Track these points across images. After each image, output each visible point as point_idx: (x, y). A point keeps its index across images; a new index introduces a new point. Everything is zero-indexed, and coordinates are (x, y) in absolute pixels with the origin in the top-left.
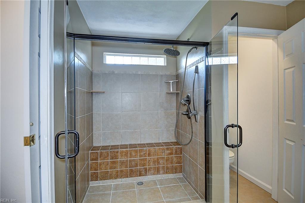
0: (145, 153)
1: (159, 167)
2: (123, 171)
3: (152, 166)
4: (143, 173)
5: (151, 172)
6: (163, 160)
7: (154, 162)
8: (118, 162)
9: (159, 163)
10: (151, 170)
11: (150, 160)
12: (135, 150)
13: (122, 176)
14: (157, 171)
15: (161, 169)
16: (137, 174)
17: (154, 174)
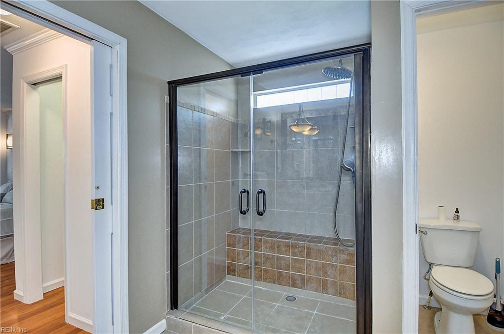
0: (301, 251)
1: (327, 280)
2: (268, 272)
3: (313, 275)
4: (299, 282)
5: (313, 285)
6: (334, 269)
7: (317, 269)
8: (261, 256)
9: (326, 273)
10: (312, 281)
11: (309, 265)
12: (285, 242)
13: (266, 279)
14: (323, 287)
15: (329, 285)
16: (289, 283)
17: (317, 290)
